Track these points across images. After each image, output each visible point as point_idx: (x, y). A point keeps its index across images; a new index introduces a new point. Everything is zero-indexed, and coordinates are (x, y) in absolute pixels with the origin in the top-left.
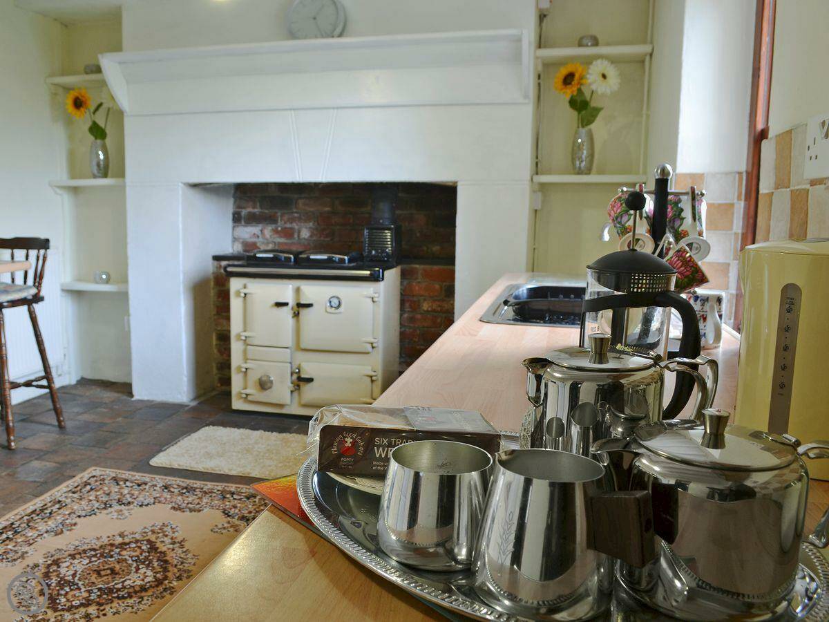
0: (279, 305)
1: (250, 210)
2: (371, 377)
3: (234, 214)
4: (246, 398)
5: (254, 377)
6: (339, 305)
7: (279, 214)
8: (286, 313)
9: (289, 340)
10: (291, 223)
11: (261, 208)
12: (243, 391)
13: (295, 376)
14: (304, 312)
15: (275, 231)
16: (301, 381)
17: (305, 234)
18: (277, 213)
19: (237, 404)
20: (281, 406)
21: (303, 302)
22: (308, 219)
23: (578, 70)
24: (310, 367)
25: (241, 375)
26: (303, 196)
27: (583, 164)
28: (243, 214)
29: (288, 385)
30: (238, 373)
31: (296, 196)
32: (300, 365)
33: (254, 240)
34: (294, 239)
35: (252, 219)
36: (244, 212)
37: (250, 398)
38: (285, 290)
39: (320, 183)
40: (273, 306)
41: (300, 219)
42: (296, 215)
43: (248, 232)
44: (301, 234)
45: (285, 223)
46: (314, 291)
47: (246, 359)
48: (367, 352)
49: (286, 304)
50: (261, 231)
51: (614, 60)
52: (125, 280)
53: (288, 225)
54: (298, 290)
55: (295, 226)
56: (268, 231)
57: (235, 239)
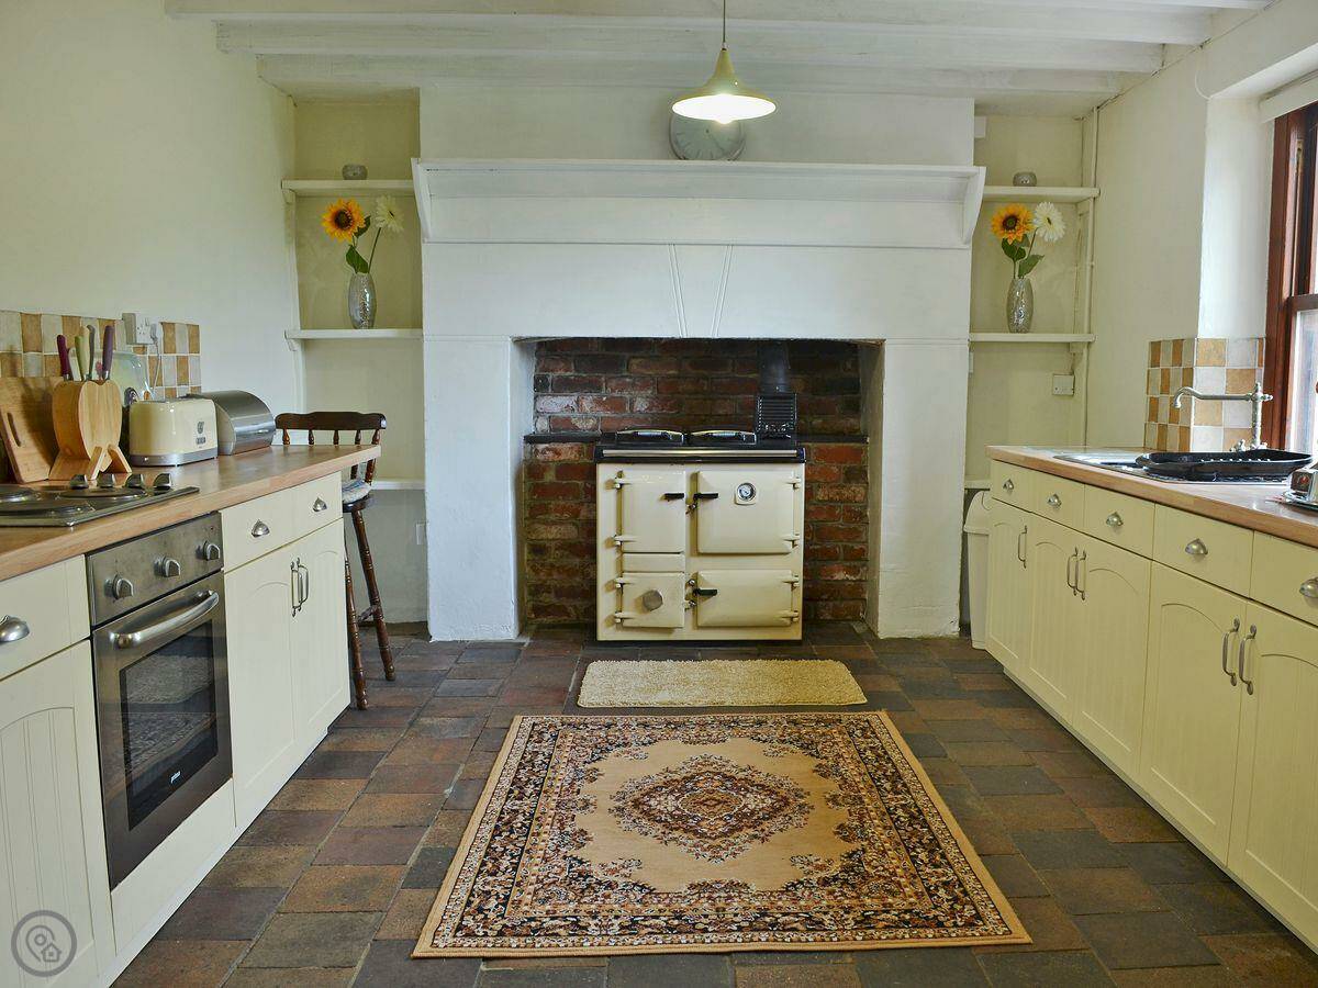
0: (670, 497)
1: (561, 373)
2: (792, 583)
3: (536, 381)
4: (620, 624)
5: (633, 593)
6: (753, 493)
7: (603, 379)
8: (680, 506)
9: (681, 541)
10: (621, 391)
11: (577, 371)
12: (619, 615)
13: (690, 590)
14: (703, 507)
15: (599, 402)
16: (699, 594)
17: (641, 405)
18: (600, 377)
19: (605, 633)
20: (669, 630)
21: (703, 491)
22: (645, 386)
23: (1022, 212)
24: (711, 575)
25: (613, 594)
26: (637, 354)
27: (1021, 321)
28: (550, 379)
29: (683, 602)
30: (608, 590)
31: (627, 355)
32: (697, 574)
33: (566, 414)
34: (625, 411)
35: (563, 386)
36: (551, 376)
37: (626, 623)
38: (677, 478)
39: (661, 339)
40: (661, 499)
41: (633, 385)
42: (628, 380)
43: (557, 404)
44: (636, 404)
45: (613, 391)
46: (716, 478)
47: (621, 573)
48: (785, 551)
49: (680, 496)
50: (577, 402)
51: (1058, 202)
52: (420, 474)
53: (615, 394)
54: (694, 478)
55: (626, 394)
56: (587, 403)
57: (538, 414)
